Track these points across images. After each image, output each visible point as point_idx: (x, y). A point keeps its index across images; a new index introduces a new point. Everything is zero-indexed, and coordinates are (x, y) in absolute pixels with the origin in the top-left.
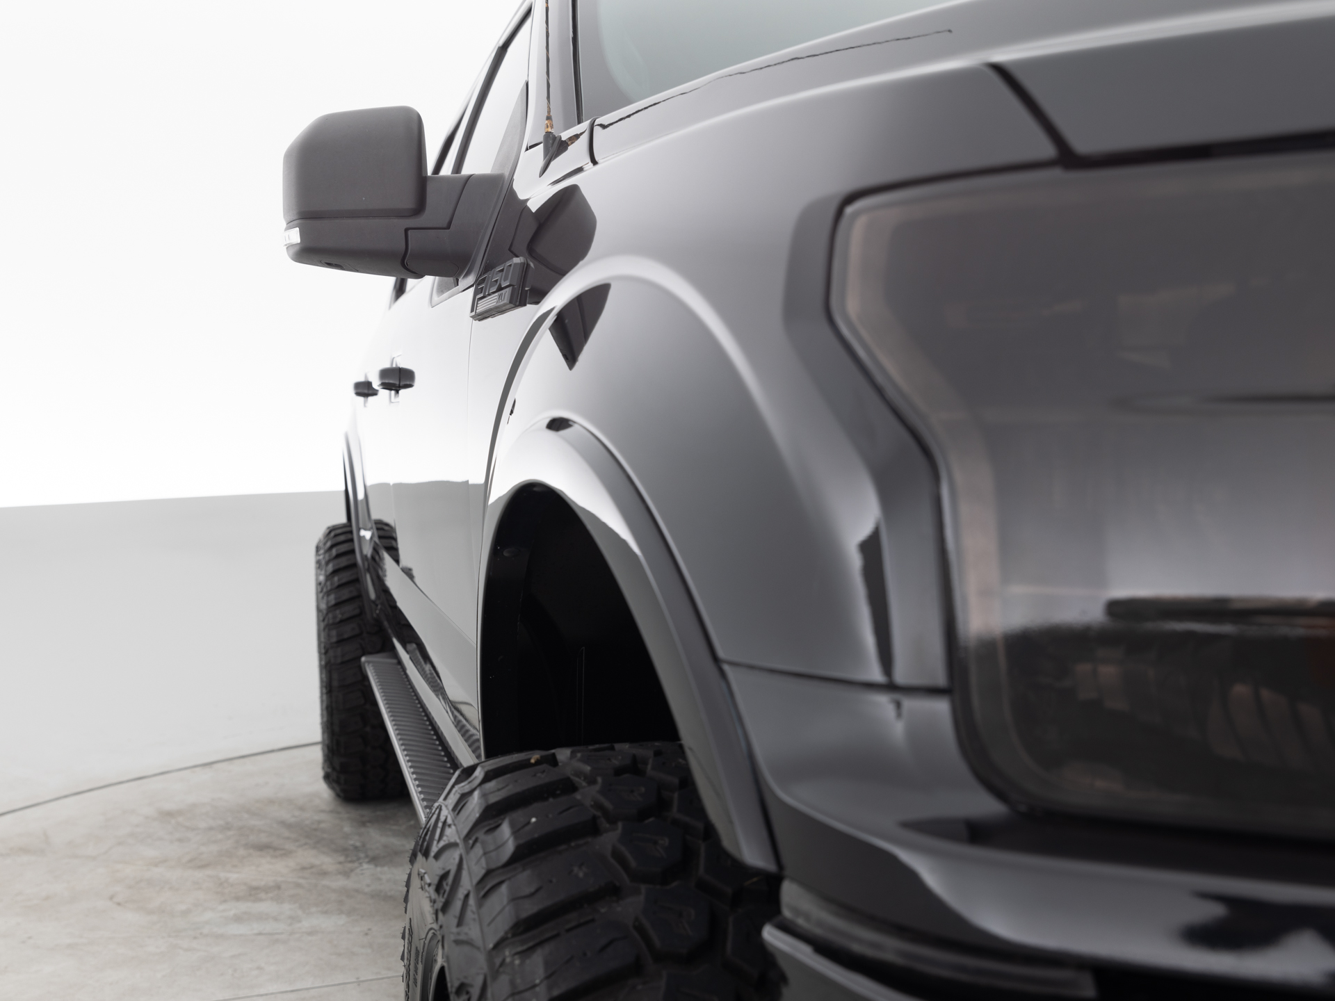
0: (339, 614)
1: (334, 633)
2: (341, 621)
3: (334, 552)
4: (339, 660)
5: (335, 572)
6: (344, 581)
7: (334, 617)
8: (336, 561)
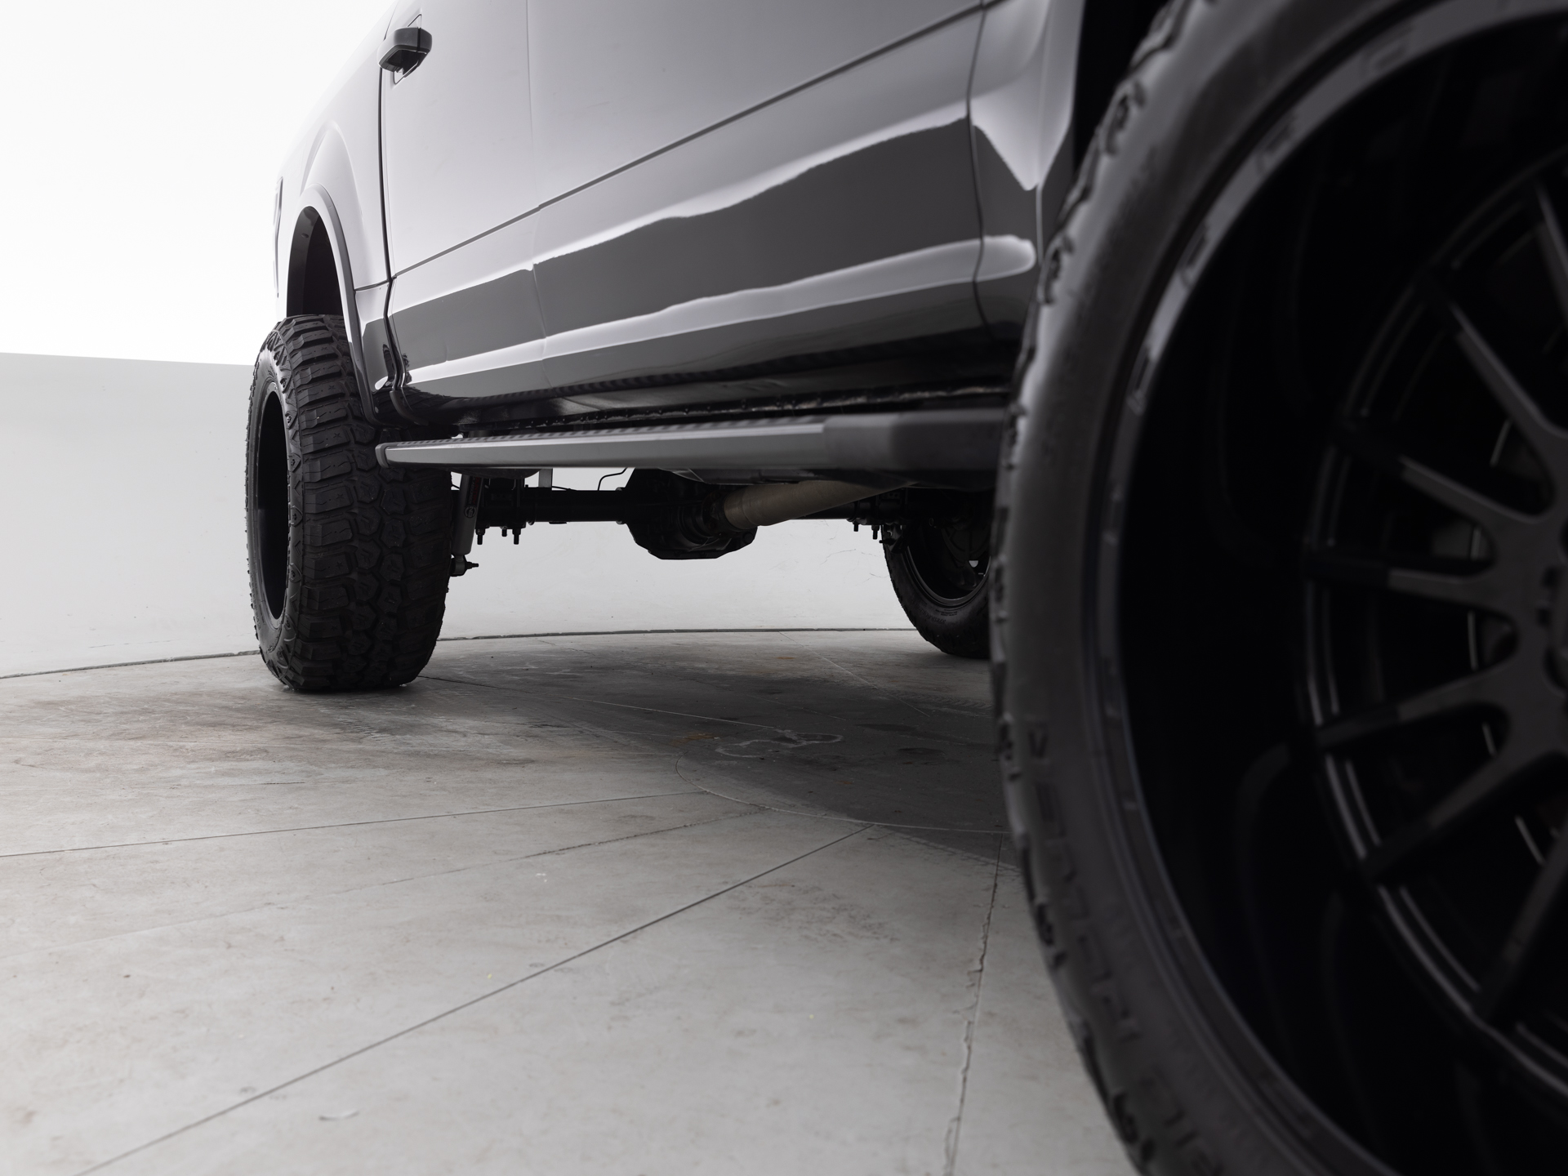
0: (316, 416)
1: (310, 440)
2: (319, 425)
3: (301, 340)
4: (318, 477)
5: (306, 363)
6: (320, 374)
7: (309, 420)
8: (305, 351)
